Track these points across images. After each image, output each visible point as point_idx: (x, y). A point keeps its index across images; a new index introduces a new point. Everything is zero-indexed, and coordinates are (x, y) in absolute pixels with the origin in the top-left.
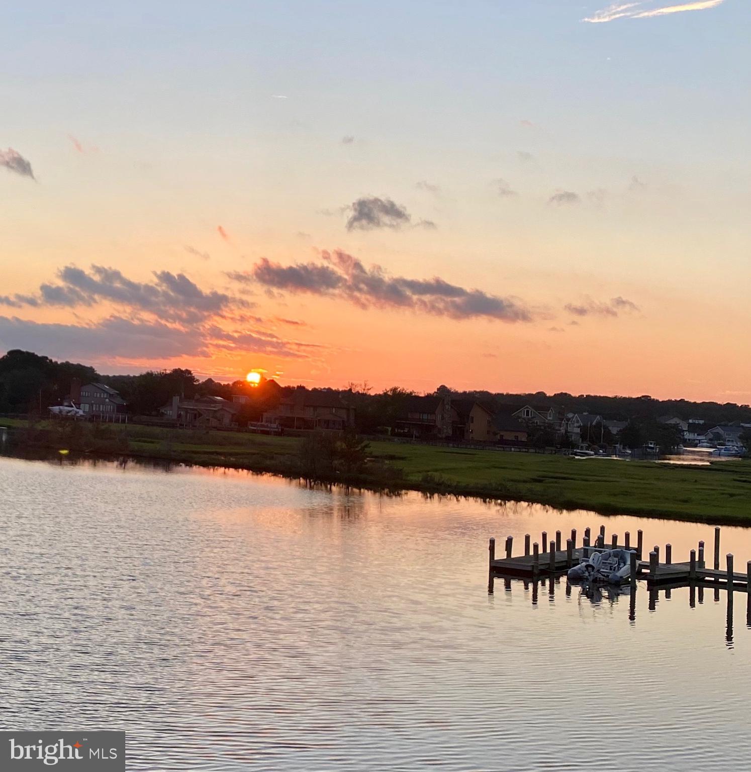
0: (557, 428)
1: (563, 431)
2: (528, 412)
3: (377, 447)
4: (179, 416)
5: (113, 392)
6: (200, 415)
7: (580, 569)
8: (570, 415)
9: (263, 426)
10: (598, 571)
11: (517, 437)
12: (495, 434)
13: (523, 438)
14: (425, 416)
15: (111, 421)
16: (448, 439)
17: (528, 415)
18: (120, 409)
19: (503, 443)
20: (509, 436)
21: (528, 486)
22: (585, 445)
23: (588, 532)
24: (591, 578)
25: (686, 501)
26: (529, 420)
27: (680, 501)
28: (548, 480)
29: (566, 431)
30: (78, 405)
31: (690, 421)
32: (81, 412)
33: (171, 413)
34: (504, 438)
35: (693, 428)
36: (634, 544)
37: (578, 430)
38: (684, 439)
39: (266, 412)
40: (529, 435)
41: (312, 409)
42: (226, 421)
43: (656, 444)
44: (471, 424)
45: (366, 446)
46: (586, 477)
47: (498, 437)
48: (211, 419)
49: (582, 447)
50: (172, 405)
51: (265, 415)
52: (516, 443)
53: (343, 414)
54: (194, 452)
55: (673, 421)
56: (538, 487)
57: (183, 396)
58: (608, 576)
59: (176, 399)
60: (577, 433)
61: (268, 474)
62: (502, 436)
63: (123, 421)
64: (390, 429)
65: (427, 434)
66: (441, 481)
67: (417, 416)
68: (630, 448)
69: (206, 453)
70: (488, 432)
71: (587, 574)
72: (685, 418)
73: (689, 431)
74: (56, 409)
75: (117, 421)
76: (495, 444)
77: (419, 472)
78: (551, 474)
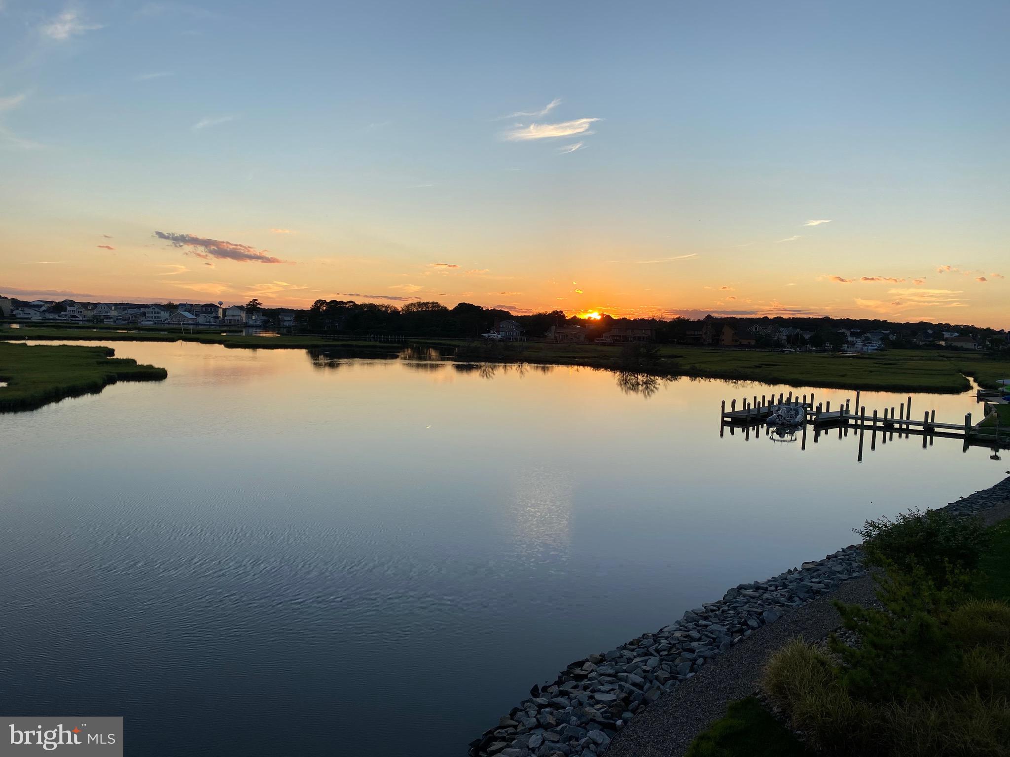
0: (773, 337)
1: (776, 338)
2: (756, 328)
3: (665, 350)
4: (555, 337)
5: (517, 324)
6: (567, 336)
7: (773, 418)
8: (782, 329)
9: (603, 340)
10: (784, 419)
11: (749, 343)
12: (736, 341)
13: (753, 342)
14: (696, 333)
15: (517, 341)
16: (709, 345)
17: (756, 330)
18: (522, 334)
19: (741, 346)
20: (745, 342)
21: (751, 370)
22: (789, 346)
23: (781, 395)
24: (780, 423)
25: (843, 376)
26: (757, 332)
27: (840, 376)
28: (763, 366)
29: (778, 338)
30: (498, 332)
31: (852, 330)
32: (500, 336)
33: (551, 335)
34: (742, 343)
35: (853, 334)
36: (808, 401)
37: (785, 337)
38: (847, 341)
39: (603, 333)
40: (756, 341)
41: (631, 330)
42: (582, 338)
43: (831, 344)
44: (723, 336)
45: (658, 350)
46: (786, 364)
47: (738, 343)
48: (574, 338)
49: (788, 347)
50: (551, 331)
51: (604, 334)
52: (749, 346)
53: (649, 333)
54: (561, 357)
55: (842, 331)
56: (757, 370)
57: (557, 325)
58: (789, 422)
59: (553, 328)
60: (784, 339)
61: (602, 369)
62: (740, 342)
63: (524, 340)
64: (676, 340)
65: (697, 342)
66: (701, 369)
67: (691, 332)
68: (815, 347)
69: (567, 357)
70: (733, 340)
71: (777, 420)
72: (849, 329)
73: (851, 336)
74: (486, 335)
75: (520, 340)
76: (736, 346)
77: (689, 364)
78: (767, 363)
